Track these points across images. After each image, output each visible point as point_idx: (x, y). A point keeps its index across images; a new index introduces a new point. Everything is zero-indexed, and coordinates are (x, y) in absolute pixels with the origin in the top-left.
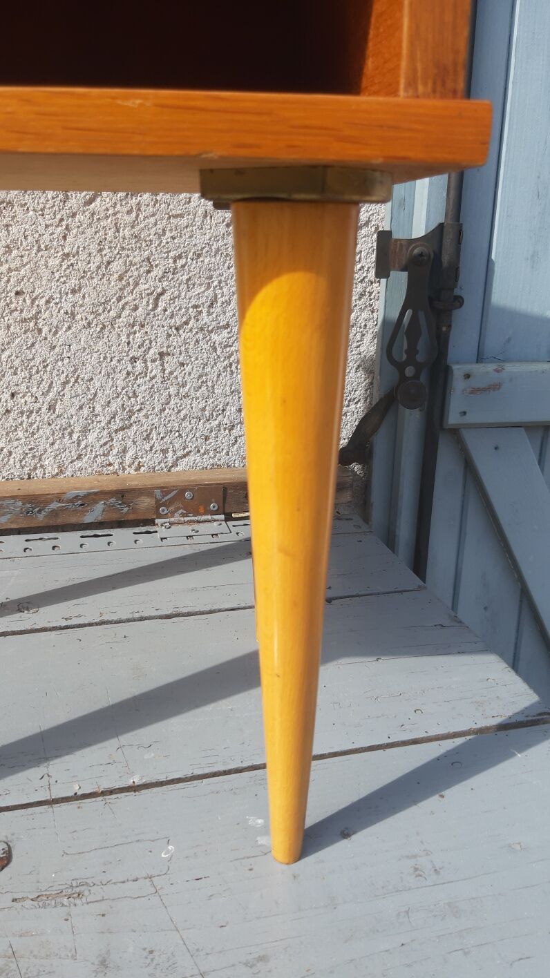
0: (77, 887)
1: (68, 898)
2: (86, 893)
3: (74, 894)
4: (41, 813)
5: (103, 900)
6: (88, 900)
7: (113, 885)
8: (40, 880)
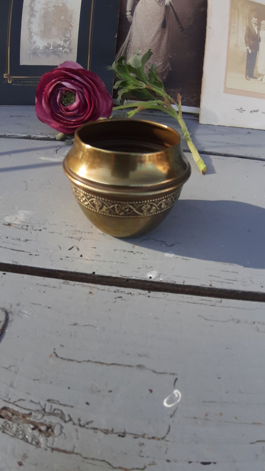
0: (50, 414)
1: (33, 429)
2: (56, 431)
3: (42, 424)
4: (54, 287)
5: (72, 452)
6: (55, 446)
7: (92, 431)
8: (14, 385)
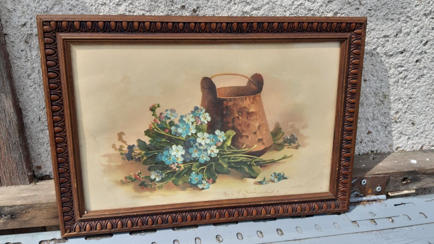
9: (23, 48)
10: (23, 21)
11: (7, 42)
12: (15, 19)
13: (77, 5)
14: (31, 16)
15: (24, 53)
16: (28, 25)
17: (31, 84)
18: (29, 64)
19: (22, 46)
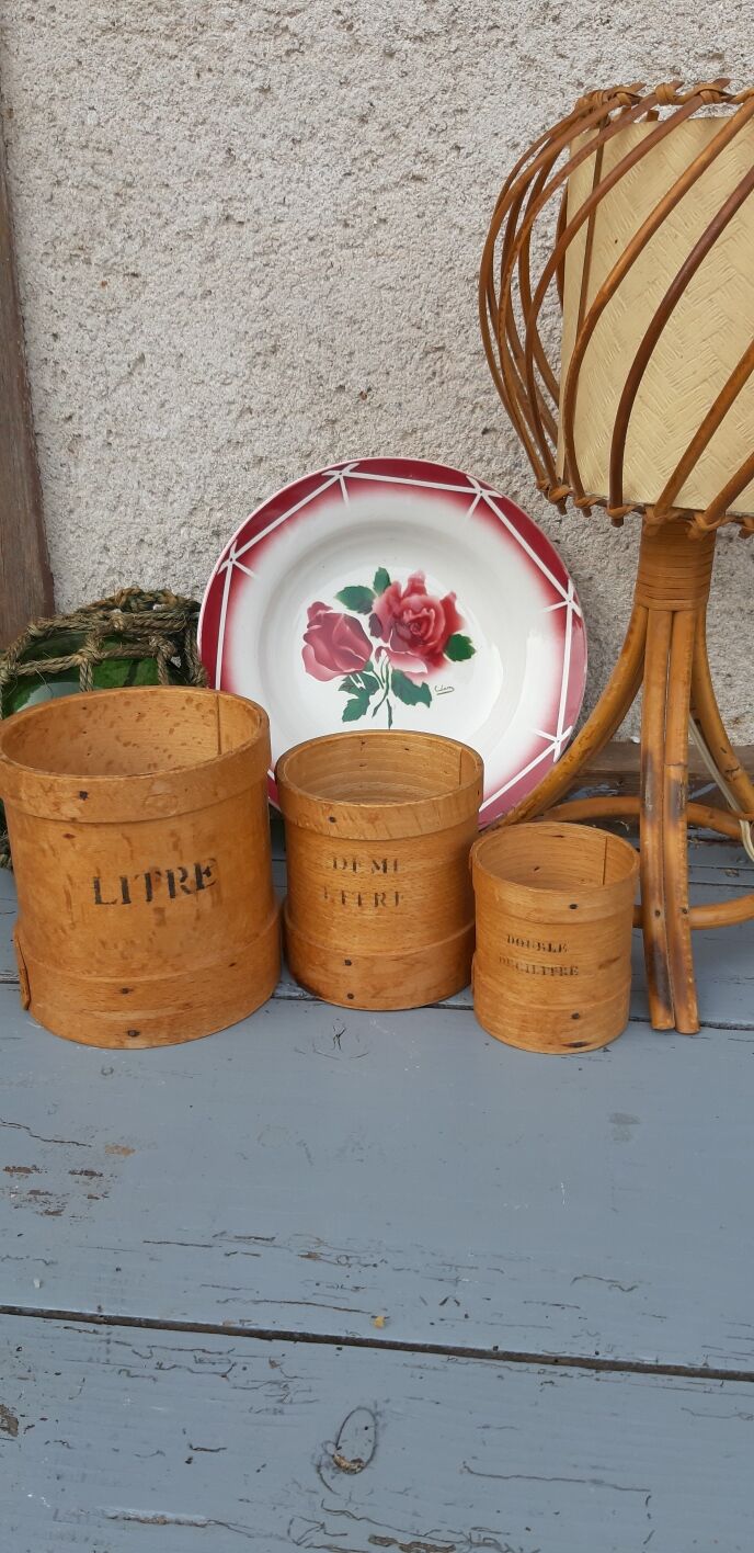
0: (478, 1545)
8: (419, 1512)
9: (64, 460)
10: (68, 411)
11: (40, 447)
12: (55, 408)
13: (156, 384)
14: (80, 404)
15: (65, 470)
16: (75, 419)
17: (73, 529)
18: (71, 490)
19: (63, 455)
